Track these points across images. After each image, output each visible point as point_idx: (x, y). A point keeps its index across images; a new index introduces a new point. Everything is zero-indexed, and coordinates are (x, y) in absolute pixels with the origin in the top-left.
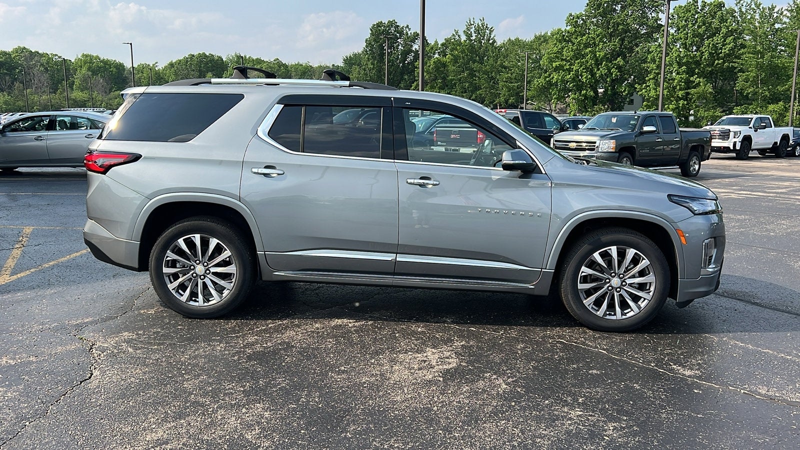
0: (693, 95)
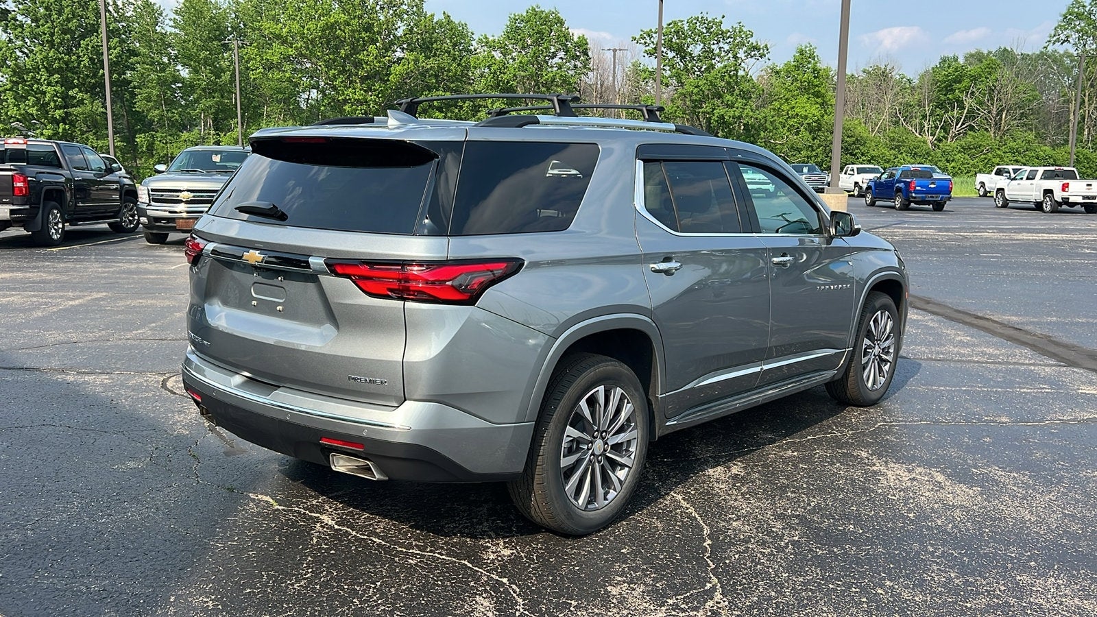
0: (77, 116)
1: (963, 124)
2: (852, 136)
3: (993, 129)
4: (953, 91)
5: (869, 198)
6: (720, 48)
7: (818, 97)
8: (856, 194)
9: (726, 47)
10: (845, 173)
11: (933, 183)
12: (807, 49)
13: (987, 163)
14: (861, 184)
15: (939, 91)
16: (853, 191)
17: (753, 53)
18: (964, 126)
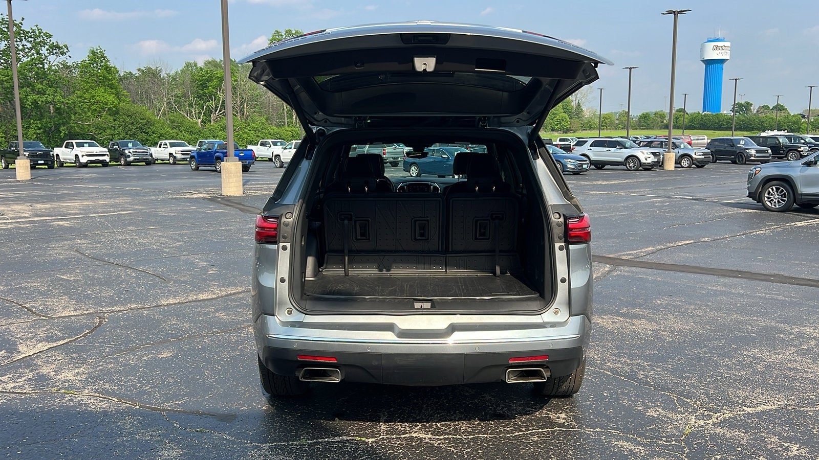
1: (220, 111)
2: (143, 119)
3: (239, 114)
4: (207, 87)
5: (193, 165)
6: (23, 45)
7: (112, 89)
8: (171, 162)
9: (29, 45)
10: (160, 147)
11: (242, 153)
12: (98, 51)
13: (240, 138)
14: (174, 154)
15: (197, 87)
16: (169, 160)
17: (54, 51)
18: (221, 112)
